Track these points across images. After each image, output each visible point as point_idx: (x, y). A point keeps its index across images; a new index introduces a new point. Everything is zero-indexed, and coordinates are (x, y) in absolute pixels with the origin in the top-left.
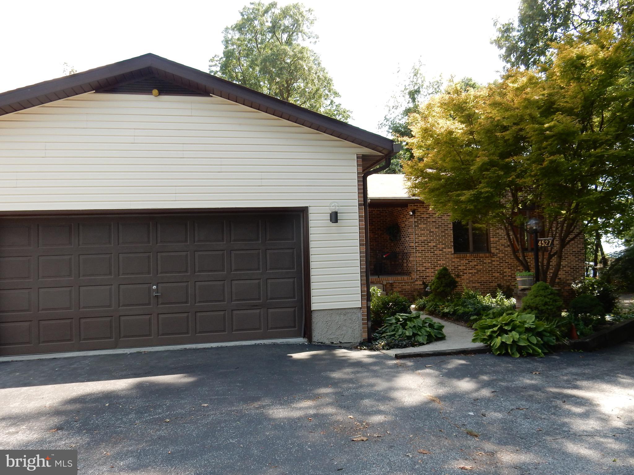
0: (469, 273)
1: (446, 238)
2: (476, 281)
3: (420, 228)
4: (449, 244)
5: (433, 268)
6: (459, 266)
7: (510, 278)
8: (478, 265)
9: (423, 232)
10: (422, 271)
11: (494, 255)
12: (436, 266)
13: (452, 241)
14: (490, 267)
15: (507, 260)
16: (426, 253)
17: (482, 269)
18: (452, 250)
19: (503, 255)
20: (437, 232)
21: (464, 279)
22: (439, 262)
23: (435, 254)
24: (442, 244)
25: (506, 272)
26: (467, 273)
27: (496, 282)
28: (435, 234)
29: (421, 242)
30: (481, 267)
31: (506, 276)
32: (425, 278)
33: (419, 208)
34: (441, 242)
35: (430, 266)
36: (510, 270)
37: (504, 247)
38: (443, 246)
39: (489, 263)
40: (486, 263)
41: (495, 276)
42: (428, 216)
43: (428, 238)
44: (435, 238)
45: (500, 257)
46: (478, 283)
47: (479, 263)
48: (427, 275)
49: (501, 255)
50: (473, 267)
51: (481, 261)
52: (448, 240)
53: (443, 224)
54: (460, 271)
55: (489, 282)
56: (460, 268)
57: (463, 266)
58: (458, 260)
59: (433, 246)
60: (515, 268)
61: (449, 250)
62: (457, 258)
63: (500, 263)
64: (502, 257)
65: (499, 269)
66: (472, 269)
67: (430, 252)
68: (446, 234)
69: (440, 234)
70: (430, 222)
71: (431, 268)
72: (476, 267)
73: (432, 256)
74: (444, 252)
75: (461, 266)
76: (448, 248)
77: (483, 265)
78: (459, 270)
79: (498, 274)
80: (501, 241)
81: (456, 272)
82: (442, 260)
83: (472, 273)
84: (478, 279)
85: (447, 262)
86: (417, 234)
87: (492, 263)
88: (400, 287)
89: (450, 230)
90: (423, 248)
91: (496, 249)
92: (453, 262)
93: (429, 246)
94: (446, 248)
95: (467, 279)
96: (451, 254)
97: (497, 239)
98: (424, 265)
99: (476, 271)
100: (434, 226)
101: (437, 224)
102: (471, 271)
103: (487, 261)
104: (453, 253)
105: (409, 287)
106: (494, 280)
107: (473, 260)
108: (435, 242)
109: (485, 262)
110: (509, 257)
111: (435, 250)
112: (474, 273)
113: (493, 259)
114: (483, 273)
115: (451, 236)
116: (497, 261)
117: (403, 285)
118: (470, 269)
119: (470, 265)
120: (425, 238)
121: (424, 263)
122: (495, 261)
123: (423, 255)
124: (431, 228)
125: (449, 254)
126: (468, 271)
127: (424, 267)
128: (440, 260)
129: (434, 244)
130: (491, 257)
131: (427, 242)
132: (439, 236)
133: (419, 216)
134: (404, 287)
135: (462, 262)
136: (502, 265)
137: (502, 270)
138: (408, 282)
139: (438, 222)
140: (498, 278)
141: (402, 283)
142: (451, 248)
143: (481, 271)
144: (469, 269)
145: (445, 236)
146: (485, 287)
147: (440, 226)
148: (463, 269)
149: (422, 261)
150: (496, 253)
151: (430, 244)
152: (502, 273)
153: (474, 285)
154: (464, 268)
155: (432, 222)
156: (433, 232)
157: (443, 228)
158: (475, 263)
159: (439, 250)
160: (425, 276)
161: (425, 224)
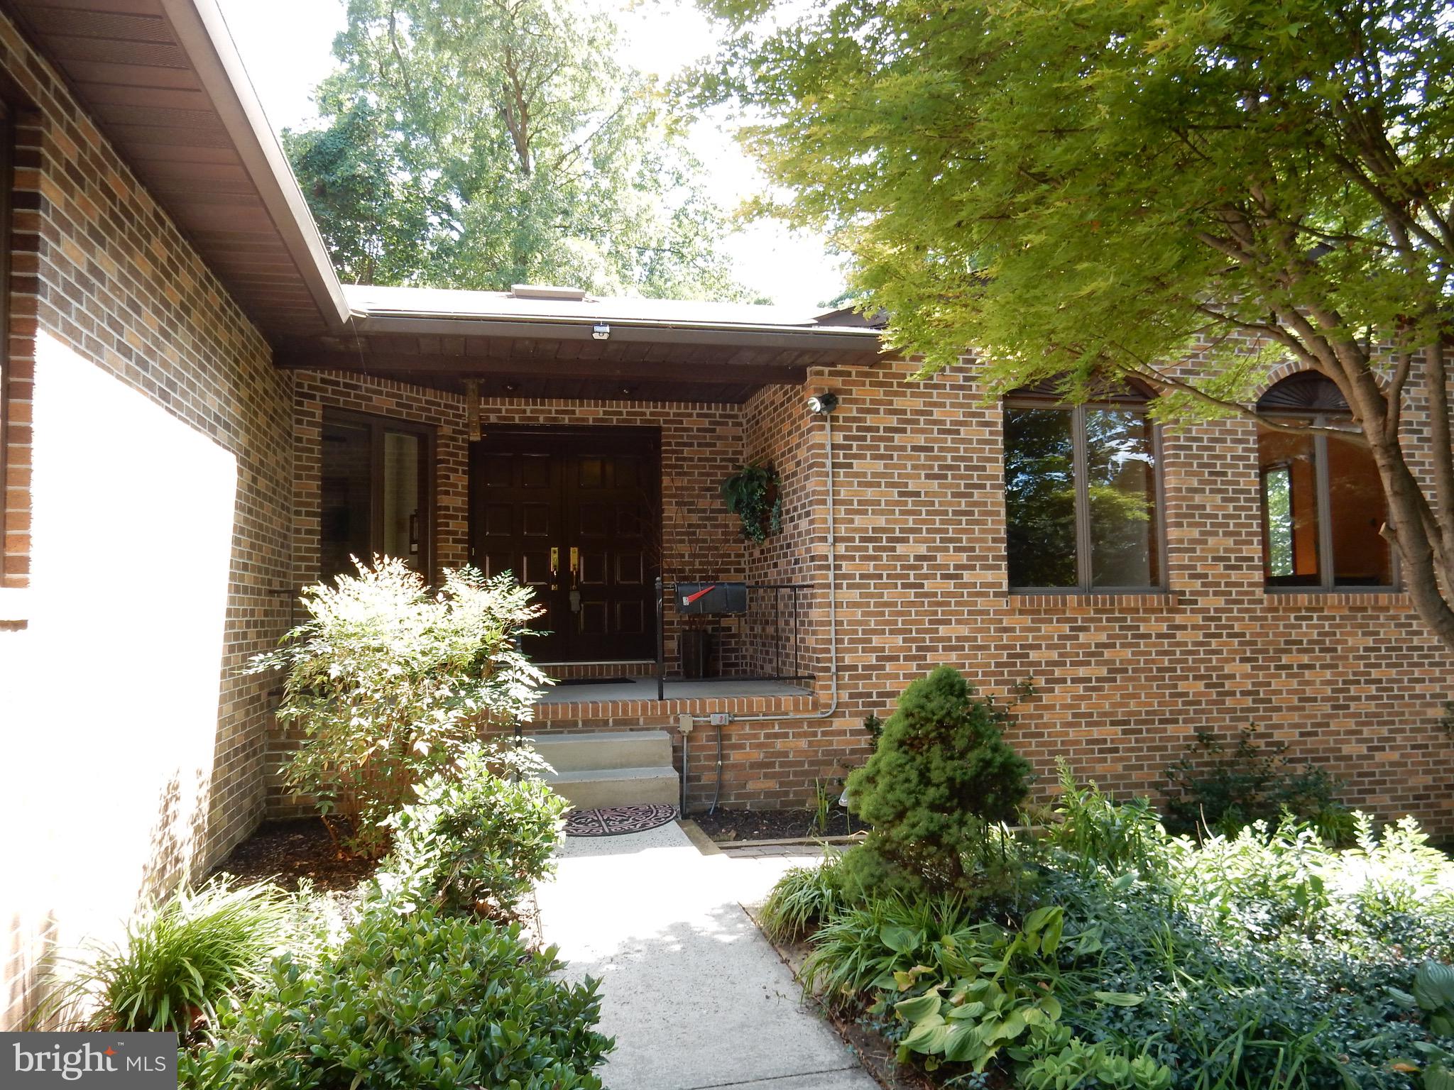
0: (1074, 681)
1: (977, 522)
2: (1105, 714)
3: (856, 475)
4: (989, 549)
5: (914, 658)
6: (1032, 647)
7: (1249, 702)
8: (1114, 646)
9: (870, 493)
10: (865, 668)
11: (1181, 602)
12: (928, 649)
13: (1003, 535)
14: (1165, 653)
15: (1236, 625)
16: (886, 586)
17: (1129, 662)
18: (1002, 576)
19: (1221, 602)
20: (935, 494)
21: (1052, 707)
22: (943, 630)
23: (926, 595)
24: (957, 549)
25: (1232, 677)
26: (1064, 681)
27: (1192, 721)
28: (924, 504)
29: (863, 539)
30: (1128, 654)
31: (1233, 694)
32: (875, 704)
33: (854, 383)
34: (951, 540)
35: (901, 649)
36: (1248, 667)
37: (1227, 568)
38: (963, 558)
39: (1159, 636)
40: (1148, 636)
41: (1186, 694)
42: (893, 421)
43: (896, 522)
44: (924, 522)
45: (1208, 610)
46: (1113, 723)
47: (1118, 637)
48: (889, 686)
49: (1212, 602)
50: (1092, 654)
51: (1129, 628)
52: (983, 531)
53: (963, 459)
54: (1036, 673)
55: (1161, 721)
56: (1033, 656)
57: (1049, 647)
58: (1028, 620)
59: (918, 558)
60: (1271, 659)
61: (990, 576)
62: (1021, 612)
63: (1206, 635)
64: (1216, 610)
65: (1202, 661)
66: (1089, 663)
67: (904, 586)
68: (976, 504)
69: (950, 504)
70: (903, 448)
71: (906, 658)
72: (1107, 654)
73: (912, 604)
74: (965, 585)
75: (1039, 647)
76: (984, 568)
77: (1138, 645)
78: (1032, 664)
79: (1200, 686)
80: (1211, 541)
81: (1019, 673)
82: (959, 622)
83: (1089, 680)
84: (1113, 705)
85: (980, 630)
86: (843, 502)
87: (1174, 636)
88: (760, 746)
89: (993, 487)
90: (870, 567)
91: (1192, 576)
92: (1005, 630)
93: (899, 558)
94: (973, 568)
95: (1064, 707)
96: (996, 594)
97: (1195, 533)
98: (876, 641)
99: (1104, 672)
100: (924, 467)
101: (937, 458)
102: (1082, 672)
103: (1154, 626)
104: (1005, 588)
105: (803, 744)
106: (1180, 712)
107: (1092, 620)
108: (925, 541)
109: (1142, 631)
110: (1247, 610)
111: (926, 577)
112: (1098, 680)
113: (1178, 619)
114: (1138, 679)
115: (998, 513)
116: (1194, 627)
117: (776, 736)
118: (1082, 664)
119: (1081, 646)
120: (881, 521)
121: (874, 632)
122: (1184, 628)
123: (872, 595)
124: (908, 476)
125: (986, 595)
126: (1068, 672)
127: (874, 650)
128: (948, 622)
129: (922, 550)
130: (1170, 611)
131: (890, 540)
132: (946, 513)
133: (855, 419)
134: (779, 745)
135: (1044, 628)
136: (1214, 644)
137: (1214, 669)
138: (797, 723)
139: (941, 449)
140: (1199, 703)
141: (771, 724)
142: (998, 567)
143: (1126, 671)
144: (1073, 664)
145: (971, 513)
146: (1144, 740)
147: (949, 468)
148: (1048, 664)
149: (867, 623)
150: (1192, 593)
151: (900, 549)
152: (1217, 682)
153: (1096, 733)
154: (1055, 655)
155: (914, 448)
156: (918, 494)
157: (962, 477)
158: (1103, 638)
159: (944, 577)
160: (880, 695)
161: (881, 457)
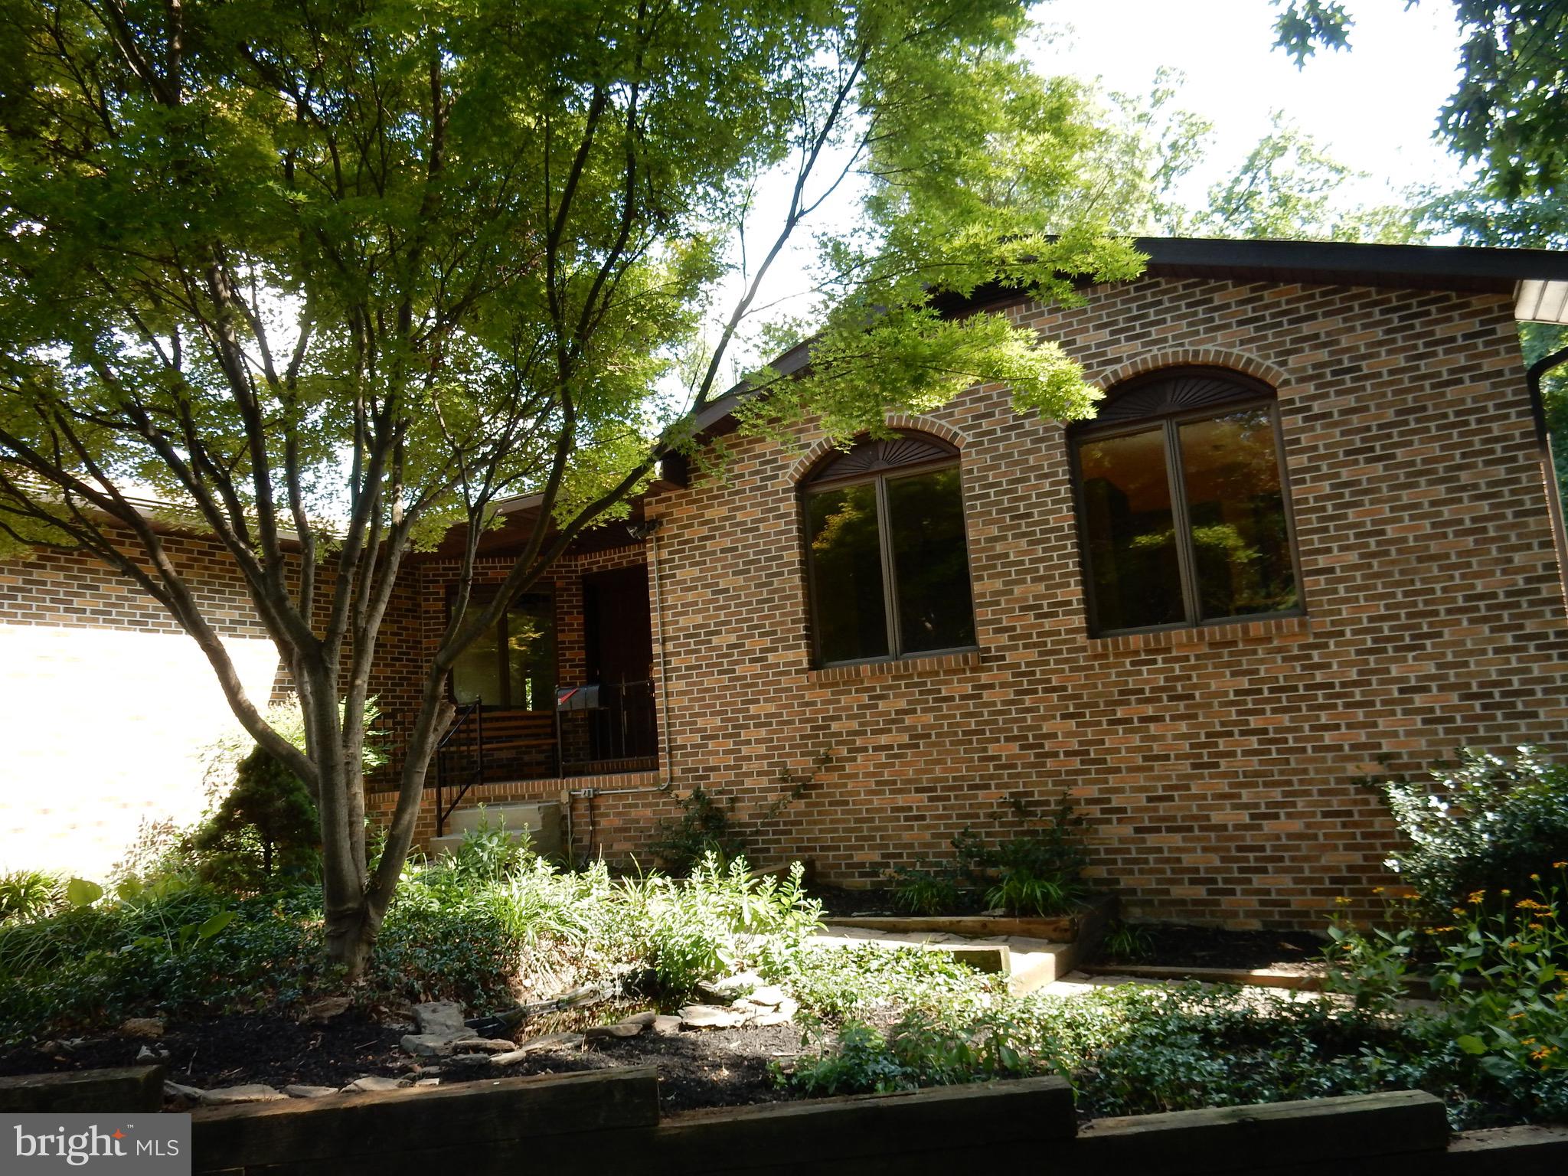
0: (875, 749)
1: (777, 608)
2: (909, 781)
3: (679, 582)
4: (789, 631)
5: (731, 736)
6: (833, 718)
7: (1076, 763)
8: (914, 711)
9: (690, 597)
10: (693, 746)
11: (985, 660)
12: (742, 727)
13: (801, 615)
14: (971, 715)
15: (1054, 678)
16: (705, 675)
17: (932, 727)
18: (802, 655)
19: (1033, 655)
20: (741, 588)
21: (856, 775)
22: (753, 709)
23: (738, 679)
24: (761, 635)
25: (1054, 736)
26: (865, 749)
27: (1006, 786)
28: (732, 598)
29: (686, 637)
30: (930, 718)
31: (1056, 755)
32: (701, 778)
33: (675, 505)
34: (756, 627)
35: (720, 728)
36: (1072, 724)
37: (1038, 616)
38: (767, 642)
39: (963, 697)
40: (951, 699)
41: (998, 758)
42: (705, 531)
43: (710, 617)
44: (733, 614)
45: (1019, 665)
46: (918, 790)
47: (918, 702)
48: (712, 761)
49: (1022, 656)
50: (893, 721)
51: (930, 692)
52: (783, 615)
53: (762, 552)
54: (838, 743)
55: (971, 787)
56: (835, 727)
57: (849, 718)
58: (828, 693)
59: (729, 647)
60: (1104, 713)
61: (790, 655)
62: (821, 686)
63: (1017, 693)
64: (1028, 664)
65: (1015, 720)
66: (889, 731)
67: (720, 673)
68: (775, 591)
69: (754, 595)
70: (714, 553)
71: (725, 736)
72: (908, 720)
73: (726, 688)
74: (770, 666)
75: (839, 718)
76: (785, 648)
77: (940, 709)
78: (834, 735)
79: (1015, 748)
80: (1017, 590)
81: (821, 744)
82: (766, 700)
83: (891, 747)
84: (917, 772)
85: (785, 706)
86: (671, 607)
87: (980, 696)
88: (619, 814)
89: (790, 572)
90: (693, 660)
91: (997, 631)
92: (807, 704)
93: (714, 649)
94: (776, 650)
95: (867, 775)
96: (797, 672)
97: (998, 585)
98: (700, 723)
99: (905, 739)
100: (731, 566)
101: (741, 556)
102: (884, 740)
103: (958, 687)
104: (805, 665)
105: (649, 812)
106: (991, 777)
107: (890, 687)
108: (735, 630)
109: (944, 694)
110: (1066, 661)
111: (736, 662)
112: (900, 746)
113: (984, 678)
114: (942, 744)
115: (795, 596)
116: (1003, 685)
117: (630, 806)
118: (882, 731)
119: (881, 714)
120: (699, 619)
121: (698, 715)
122: (991, 686)
123: (694, 684)
124: (719, 576)
125: (788, 673)
126: (871, 740)
127: (699, 730)
128: (757, 701)
129: (733, 639)
130: (973, 670)
131: (707, 634)
132: (750, 603)
133: (675, 536)
134: (634, 813)
135: (844, 700)
136: (1028, 701)
137: (1030, 728)
138: (645, 794)
139: (745, 547)
140: (1014, 766)
141: (626, 796)
142: (798, 646)
143: (929, 736)
144: (873, 732)
145: (772, 600)
146: (952, 807)
147: (751, 562)
148: (849, 733)
149: (691, 708)
150: (998, 649)
151: (716, 641)
152: (1036, 744)
153: (901, 800)
154: (855, 725)
155: (723, 551)
156: (727, 590)
157: (763, 569)
158: (903, 704)
159: (752, 661)
160: (705, 769)
161: (697, 564)
